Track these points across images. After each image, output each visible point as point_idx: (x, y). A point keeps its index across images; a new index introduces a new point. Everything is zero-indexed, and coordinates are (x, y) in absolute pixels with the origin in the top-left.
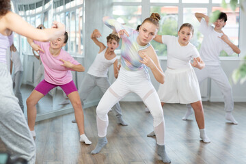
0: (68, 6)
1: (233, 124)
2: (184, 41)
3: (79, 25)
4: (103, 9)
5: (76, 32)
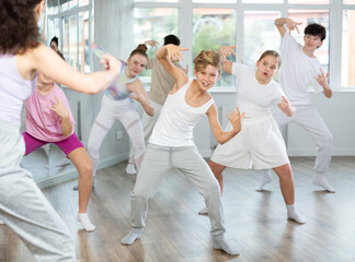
0: (65, 7)
1: (328, 191)
2: (264, 77)
3: (83, 32)
4: (120, 14)
5: (78, 44)
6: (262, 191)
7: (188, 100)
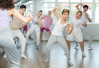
6: (75, 49)
7: (61, 23)
